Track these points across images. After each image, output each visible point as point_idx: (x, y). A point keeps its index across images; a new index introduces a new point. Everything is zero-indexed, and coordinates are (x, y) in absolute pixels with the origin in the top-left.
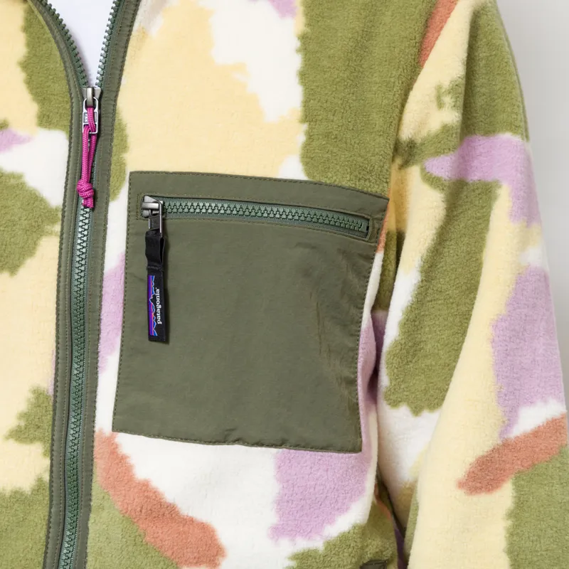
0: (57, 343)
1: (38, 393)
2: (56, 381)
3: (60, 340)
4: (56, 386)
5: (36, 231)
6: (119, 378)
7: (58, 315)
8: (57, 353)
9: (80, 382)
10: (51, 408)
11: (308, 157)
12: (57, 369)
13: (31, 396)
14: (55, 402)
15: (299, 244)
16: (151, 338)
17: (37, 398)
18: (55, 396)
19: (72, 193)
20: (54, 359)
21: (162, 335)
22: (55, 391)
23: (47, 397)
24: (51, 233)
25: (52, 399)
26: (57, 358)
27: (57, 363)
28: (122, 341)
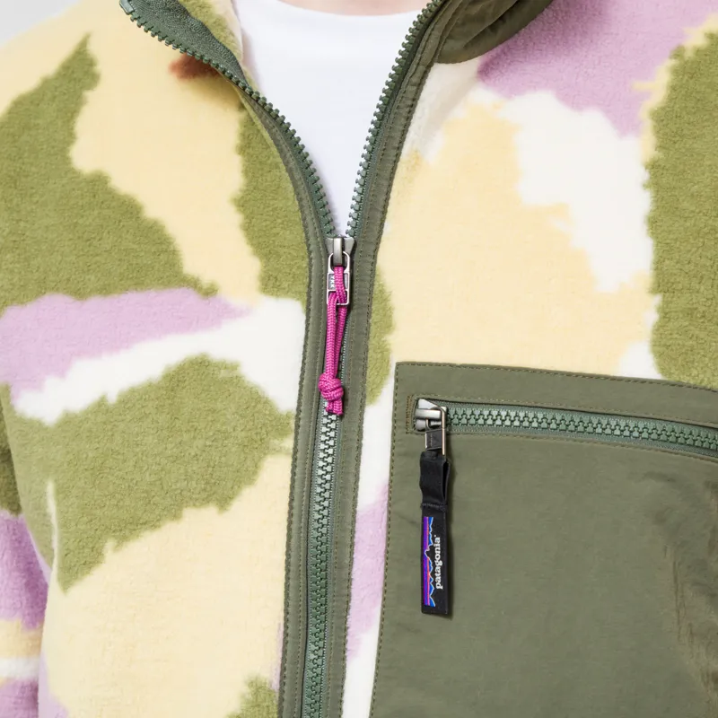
0: (286, 612)
1: (257, 687)
2: (283, 669)
3: (290, 609)
4: (283, 676)
5: (256, 447)
6: (377, 668)
7: (288, 570)
8: (286, 627)
9: (319, 671)
10: (275, 709)
11: (663, 346)
12: (285, 652)
13: (246, 690)
14: (281, 700)
15: (650, 475)
16: (426, 609)
17: (256, 693)
18: (282, 691)
19: (311, 391)
20: (281, 636)
21: (442, 605)
22: (282, 683)
23: (270, 692)
24: (278, 451)
25: (277, 695)
26: (286, 635)
27: (285, 643)
28: (383, 613)
